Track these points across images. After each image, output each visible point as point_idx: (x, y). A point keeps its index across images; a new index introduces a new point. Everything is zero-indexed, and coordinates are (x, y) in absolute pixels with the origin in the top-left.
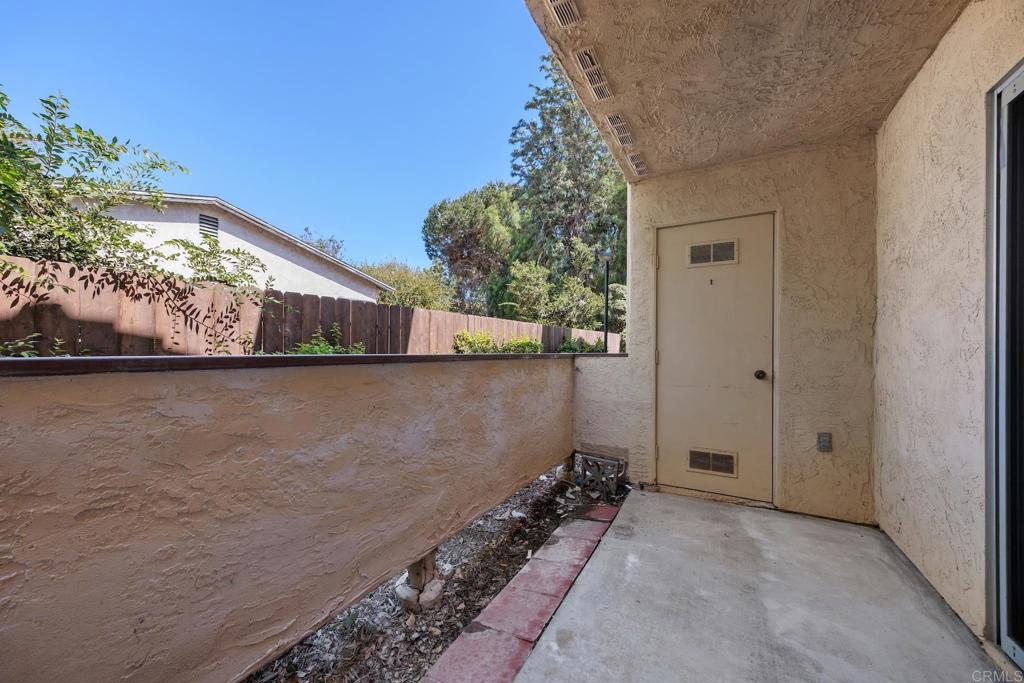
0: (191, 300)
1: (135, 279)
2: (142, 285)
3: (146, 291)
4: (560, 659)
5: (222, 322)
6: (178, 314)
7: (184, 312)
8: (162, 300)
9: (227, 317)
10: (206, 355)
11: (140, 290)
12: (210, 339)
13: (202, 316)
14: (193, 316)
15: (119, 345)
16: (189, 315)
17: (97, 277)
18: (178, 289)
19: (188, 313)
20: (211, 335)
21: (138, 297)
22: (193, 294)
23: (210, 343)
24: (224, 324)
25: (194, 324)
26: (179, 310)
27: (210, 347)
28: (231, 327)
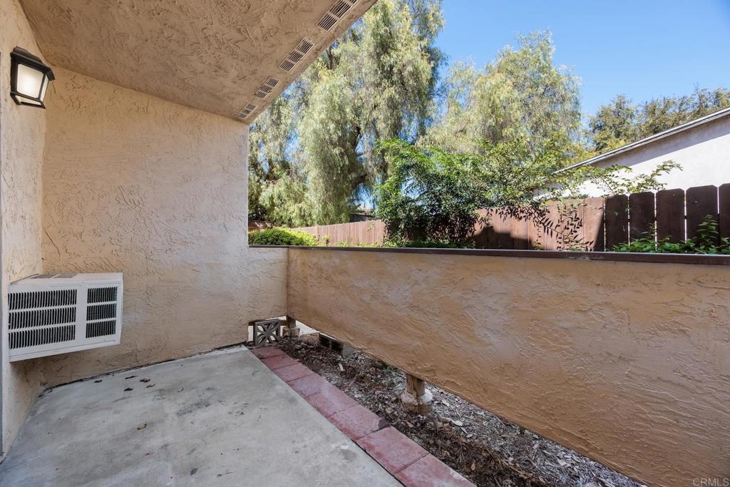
0: (547, 215)
1: (519, 209)
2: (522, 212)
3: (524, 214)
4: (333, 446)
5: (568, 229)
6: (540, 225)
7: (543, 224)
8: (532, 218)
9: (572, 225)
10: (558, 251)
11: (522, 215)
12: (560, 240)
13: (554, 225)
14: (549, 226)
15: (513, 244)
16: (546, 225)
17: (505, 212)
18: (540, 210)
19: (546, 224)
20: (560, 238)
21: (520, 218)
22: (549, 212)
23: (560, 243)
24: (570, 230)
25: (550, 230)
26: (541, 223)
27: (560, 245)
28: (576, 232)
